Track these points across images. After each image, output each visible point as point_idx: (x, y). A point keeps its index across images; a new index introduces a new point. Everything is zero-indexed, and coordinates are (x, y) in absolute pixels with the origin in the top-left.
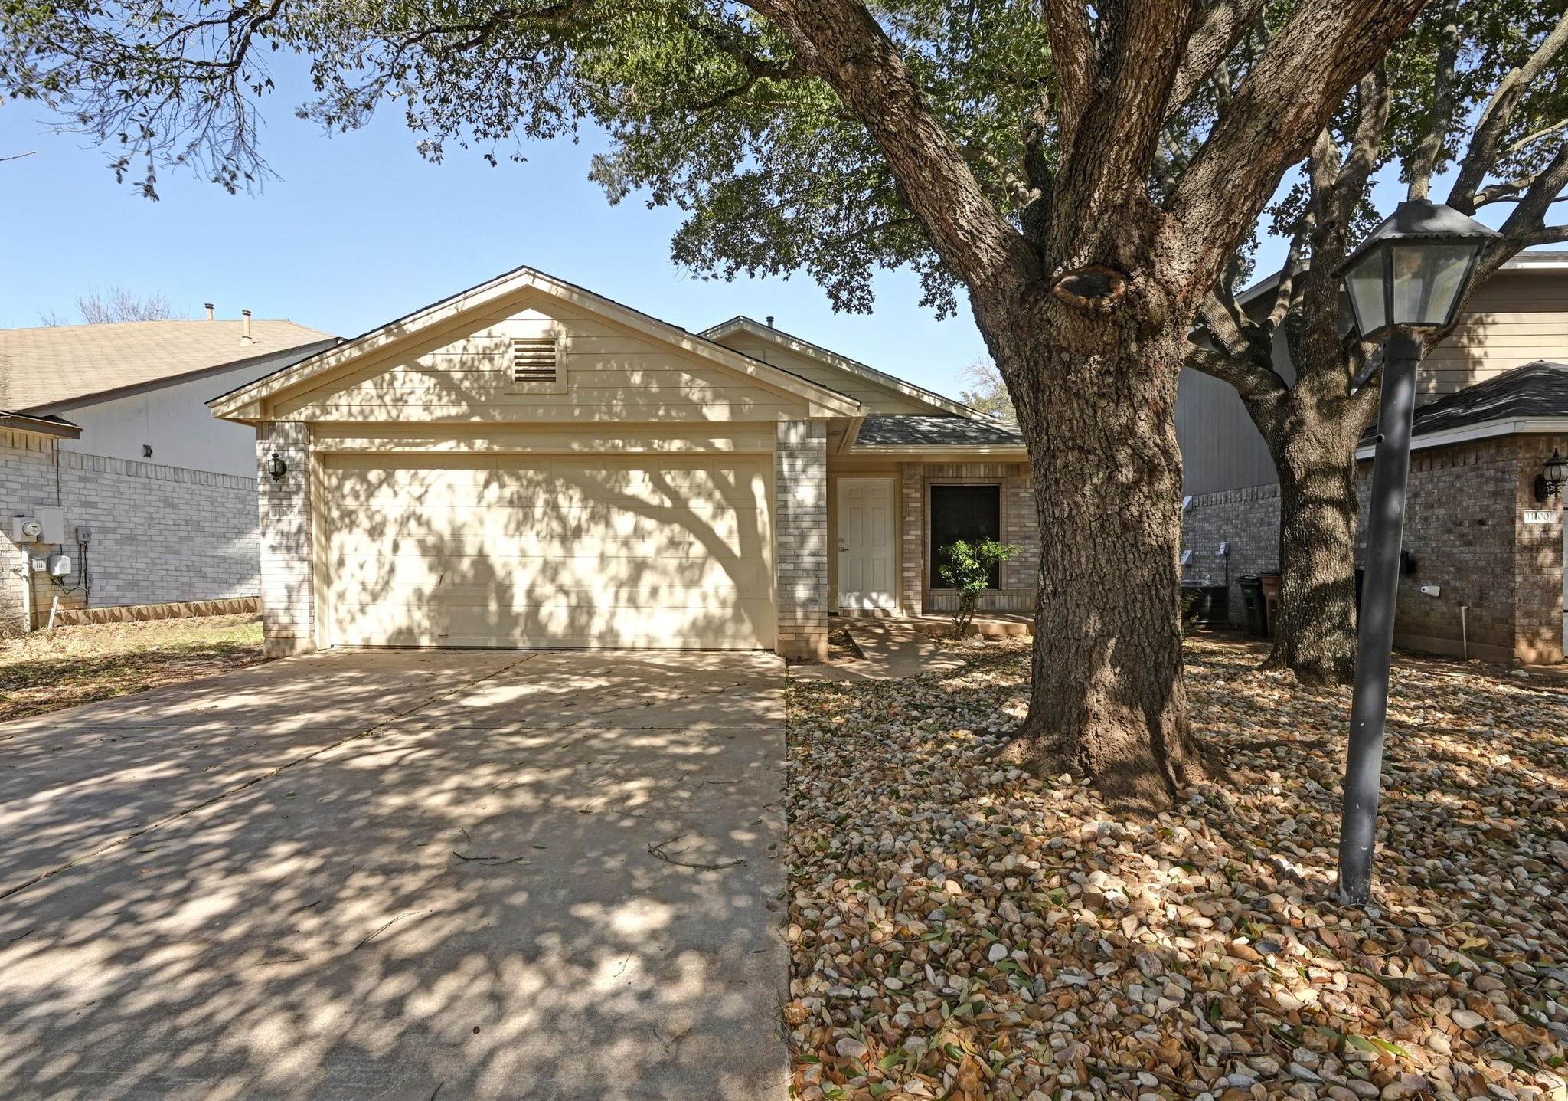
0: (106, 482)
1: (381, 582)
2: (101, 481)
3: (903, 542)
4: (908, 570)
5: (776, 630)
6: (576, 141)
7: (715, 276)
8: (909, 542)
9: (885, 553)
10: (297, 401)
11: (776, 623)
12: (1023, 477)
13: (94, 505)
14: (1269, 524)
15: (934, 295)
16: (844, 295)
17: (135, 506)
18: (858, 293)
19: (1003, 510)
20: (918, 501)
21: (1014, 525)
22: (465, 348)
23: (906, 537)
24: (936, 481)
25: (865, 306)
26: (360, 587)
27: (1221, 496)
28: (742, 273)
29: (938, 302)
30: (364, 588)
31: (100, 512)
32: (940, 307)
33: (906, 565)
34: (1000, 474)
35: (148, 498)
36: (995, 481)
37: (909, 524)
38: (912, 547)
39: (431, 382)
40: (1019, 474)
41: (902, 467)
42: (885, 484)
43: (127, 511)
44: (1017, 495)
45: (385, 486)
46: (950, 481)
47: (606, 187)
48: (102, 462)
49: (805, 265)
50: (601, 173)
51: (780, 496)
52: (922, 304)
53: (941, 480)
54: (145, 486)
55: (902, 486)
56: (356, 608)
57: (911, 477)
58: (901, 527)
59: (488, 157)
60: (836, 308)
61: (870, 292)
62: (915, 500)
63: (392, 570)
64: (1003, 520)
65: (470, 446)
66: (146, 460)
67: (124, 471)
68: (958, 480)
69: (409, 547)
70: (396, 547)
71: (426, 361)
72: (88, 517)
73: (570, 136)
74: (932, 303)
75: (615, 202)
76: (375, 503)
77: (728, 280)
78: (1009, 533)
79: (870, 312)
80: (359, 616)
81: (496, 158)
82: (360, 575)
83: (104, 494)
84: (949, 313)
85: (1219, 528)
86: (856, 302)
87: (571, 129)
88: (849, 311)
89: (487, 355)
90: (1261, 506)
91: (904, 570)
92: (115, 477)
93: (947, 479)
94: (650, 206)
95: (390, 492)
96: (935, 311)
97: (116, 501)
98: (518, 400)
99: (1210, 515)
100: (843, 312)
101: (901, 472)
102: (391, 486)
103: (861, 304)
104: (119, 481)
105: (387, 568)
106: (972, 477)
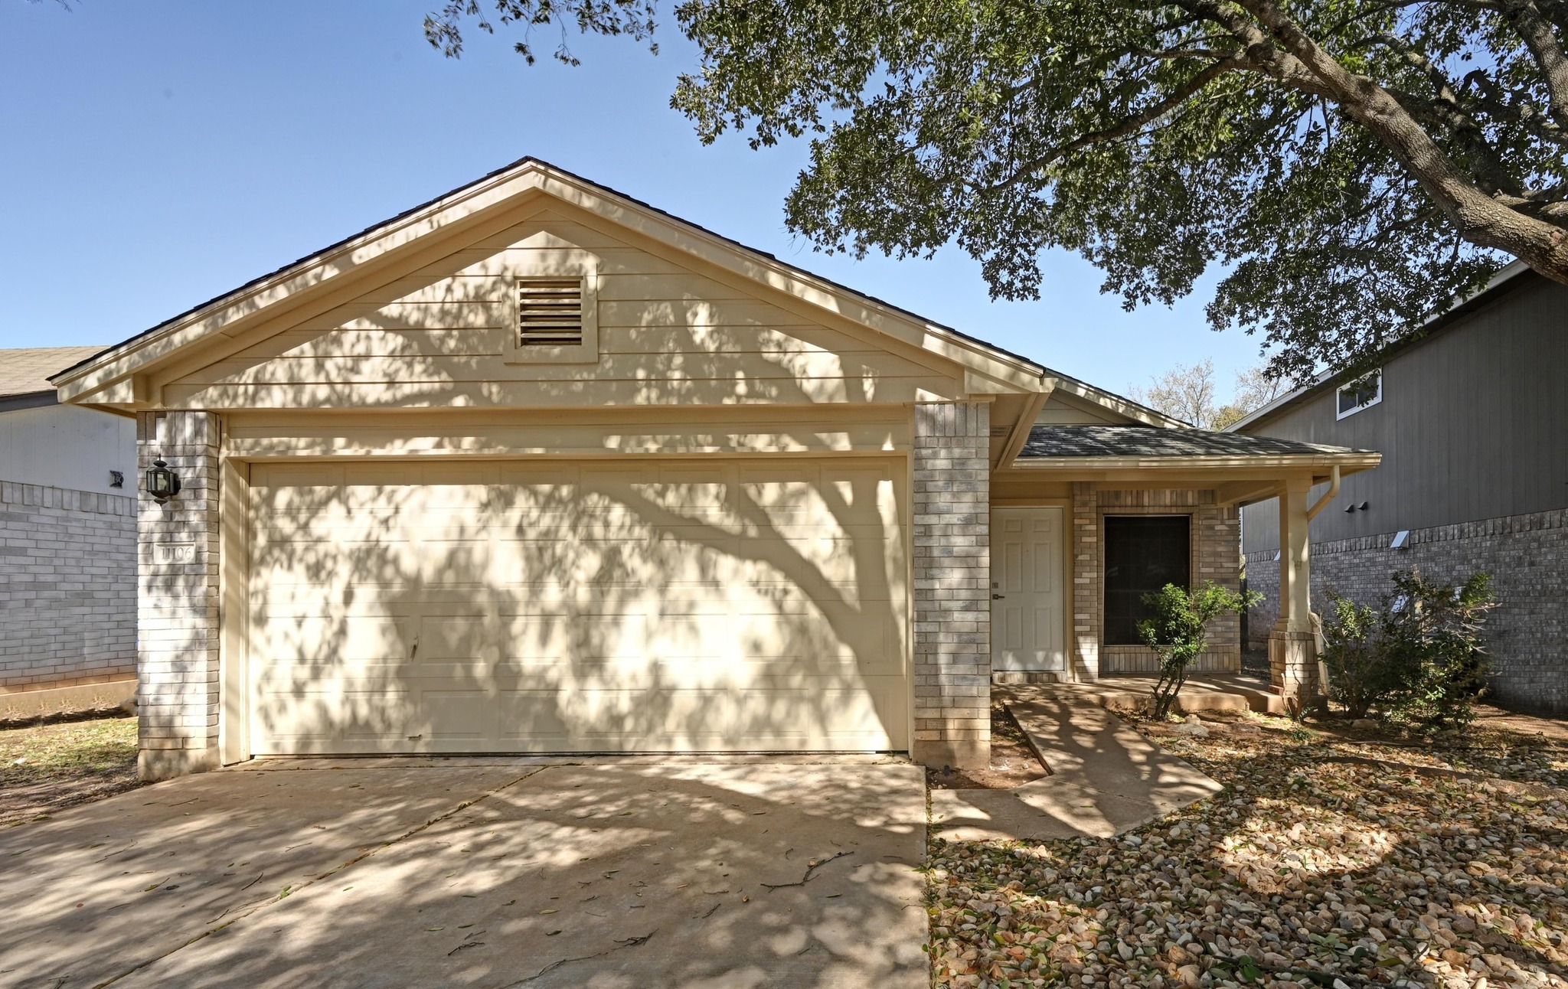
0: (44, 520)
1: (325, 650)
2: (35, 519)
3: (1074, 587)
4: (1081, 623)
5: (911, 725)
6: (654, 48)
7: (842, 249)
8: (1082, 586)
9: (1051, 602)
10: (198, 379)
11: (911, 713)
12: (1220, 505)
13: (22, 552)
14: (1532, 564)
15: (1119, 277)
16: (1004, 276)
17: (92, 553)
18: (1022, 272)
19: (1195, 547)
20: (1093, 536)
21: (1209, 565)
22: (449, 289)
23: (1077, 581)
24: (1111, 510)
25: (1029, 291)
26: (295, 656)
27: (1453, 530)
28: (875, 249)
29: (1124, 287)
30: (302, 660)
31: (31, 561)
32: (1127, 294)
33: (1078, 617)
34: (1190, 501)
35: (115, 541)
36: (1186, 510)
37: (1082, 564)
38: (1086, 593)
39: (396, 341)
40: (1214, 502)
41: (1074, 490)
42: (1051, 513)
43: (78, 560)
44: (1212, 528)
45: (334, 504)
46: (1129, 510)
47: (696, 122)
48: (37, 492)
49: (954, 238)
50: (687, 100)
51: (918, 519)
52: (1104, 289)
53: (1117, 510)
54: (111, 526)
55: (1073, 516)
56: (288, 686)
57: (1084, 504)
58: (1072, 567)
59: (521, 48)
60: (994, 293)
61: (1036, 270)
62: (1090, 534)
63: (342, 632)
64: (1195, 559)
65: (458, 446)
66: (115, 491)
67: (76, 504)
68: (1139, 510)
69: (366, 593)
70: (348, 597)
71: (392, 310)
72: (10, 570)
73: (646, 43)
74: (1116, 287)
75: (709, 140)
76: (318, 527)
77: (859, 257)
78: (1203, 576)
79: (1037, 298)
80: (291, 701)
81: (533, 51)
82: (297, 636)
83: (40, 536)
84: (1139, 301)
85: (1450, 570)
86: (1018, 284)
87: (646, 32)
88: (1010, 297)
89: (480, 300)
90: (1518, 541)
91: (1075, 623)
92: (59, 513)
93: (1125, 508)
94: (754, 145)
95: (343, 510)
96: (1121, 298)
97: (62, 545)
98: (523, 373)
99: (1437, 554)
100: (1002, 299)
101: (1072, 497)
102: (344, 502)
103: (1025, 288)
104: (67, 519)
105: (335, 627)
106: (1160, 504)
